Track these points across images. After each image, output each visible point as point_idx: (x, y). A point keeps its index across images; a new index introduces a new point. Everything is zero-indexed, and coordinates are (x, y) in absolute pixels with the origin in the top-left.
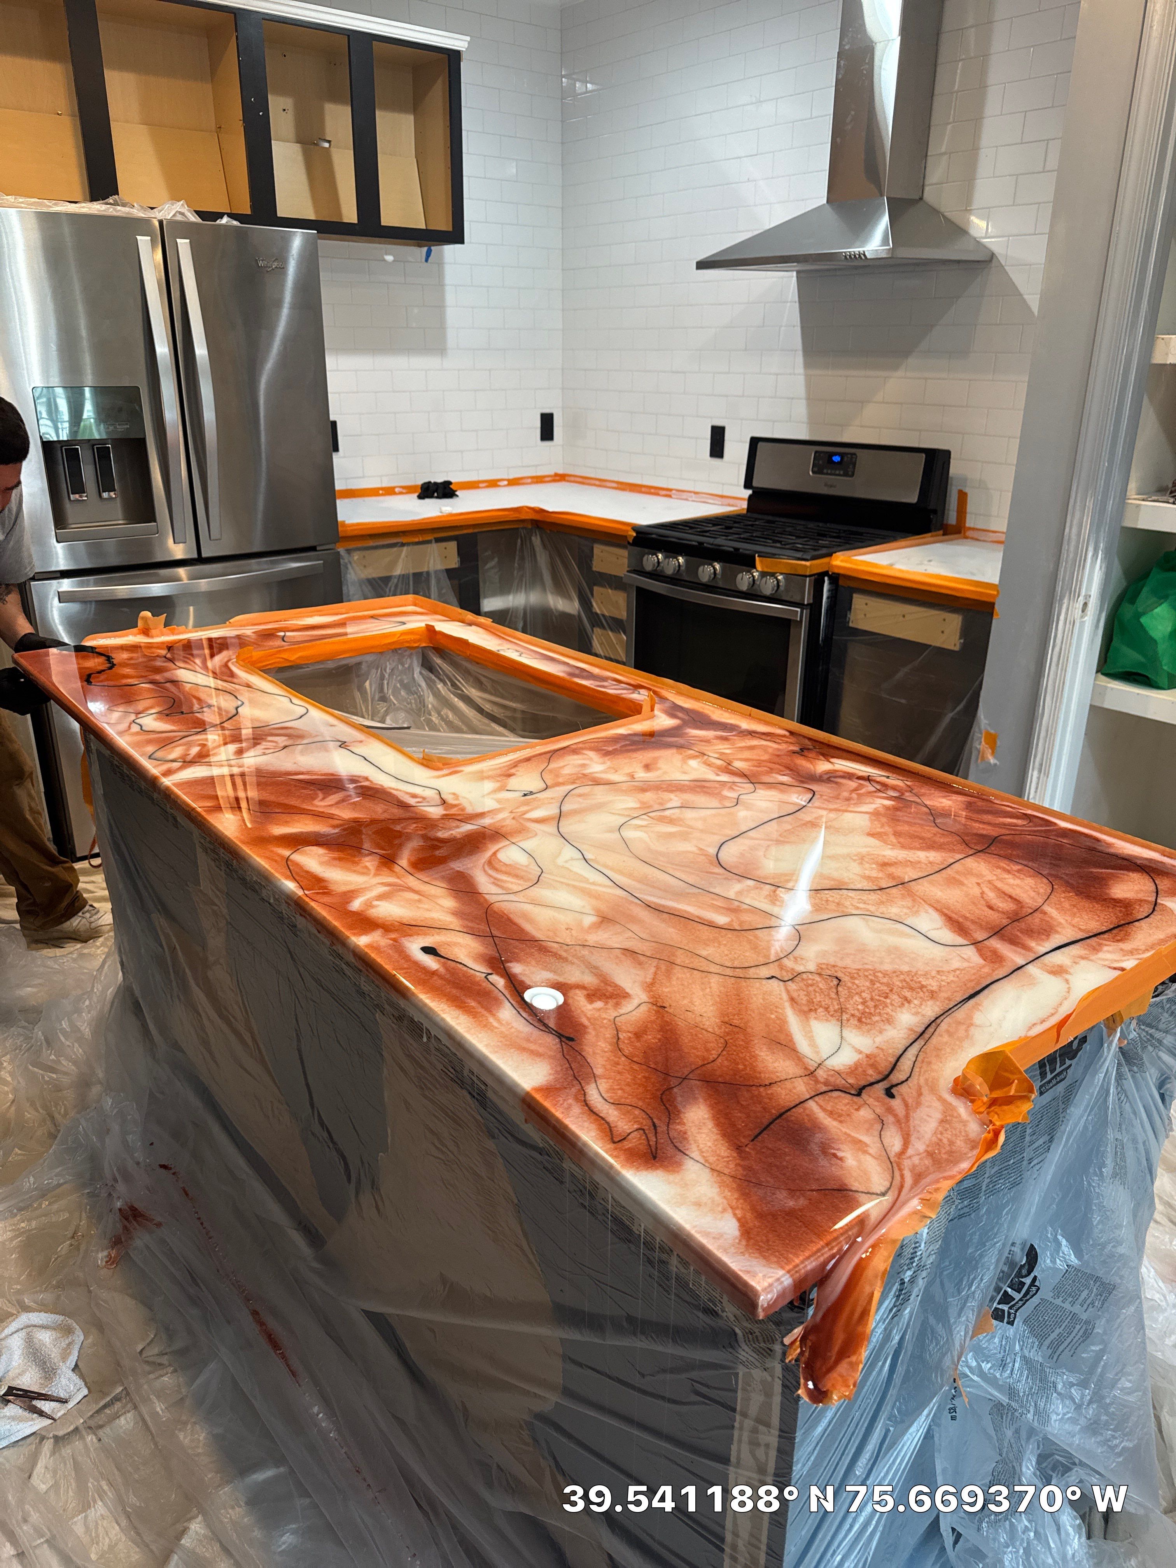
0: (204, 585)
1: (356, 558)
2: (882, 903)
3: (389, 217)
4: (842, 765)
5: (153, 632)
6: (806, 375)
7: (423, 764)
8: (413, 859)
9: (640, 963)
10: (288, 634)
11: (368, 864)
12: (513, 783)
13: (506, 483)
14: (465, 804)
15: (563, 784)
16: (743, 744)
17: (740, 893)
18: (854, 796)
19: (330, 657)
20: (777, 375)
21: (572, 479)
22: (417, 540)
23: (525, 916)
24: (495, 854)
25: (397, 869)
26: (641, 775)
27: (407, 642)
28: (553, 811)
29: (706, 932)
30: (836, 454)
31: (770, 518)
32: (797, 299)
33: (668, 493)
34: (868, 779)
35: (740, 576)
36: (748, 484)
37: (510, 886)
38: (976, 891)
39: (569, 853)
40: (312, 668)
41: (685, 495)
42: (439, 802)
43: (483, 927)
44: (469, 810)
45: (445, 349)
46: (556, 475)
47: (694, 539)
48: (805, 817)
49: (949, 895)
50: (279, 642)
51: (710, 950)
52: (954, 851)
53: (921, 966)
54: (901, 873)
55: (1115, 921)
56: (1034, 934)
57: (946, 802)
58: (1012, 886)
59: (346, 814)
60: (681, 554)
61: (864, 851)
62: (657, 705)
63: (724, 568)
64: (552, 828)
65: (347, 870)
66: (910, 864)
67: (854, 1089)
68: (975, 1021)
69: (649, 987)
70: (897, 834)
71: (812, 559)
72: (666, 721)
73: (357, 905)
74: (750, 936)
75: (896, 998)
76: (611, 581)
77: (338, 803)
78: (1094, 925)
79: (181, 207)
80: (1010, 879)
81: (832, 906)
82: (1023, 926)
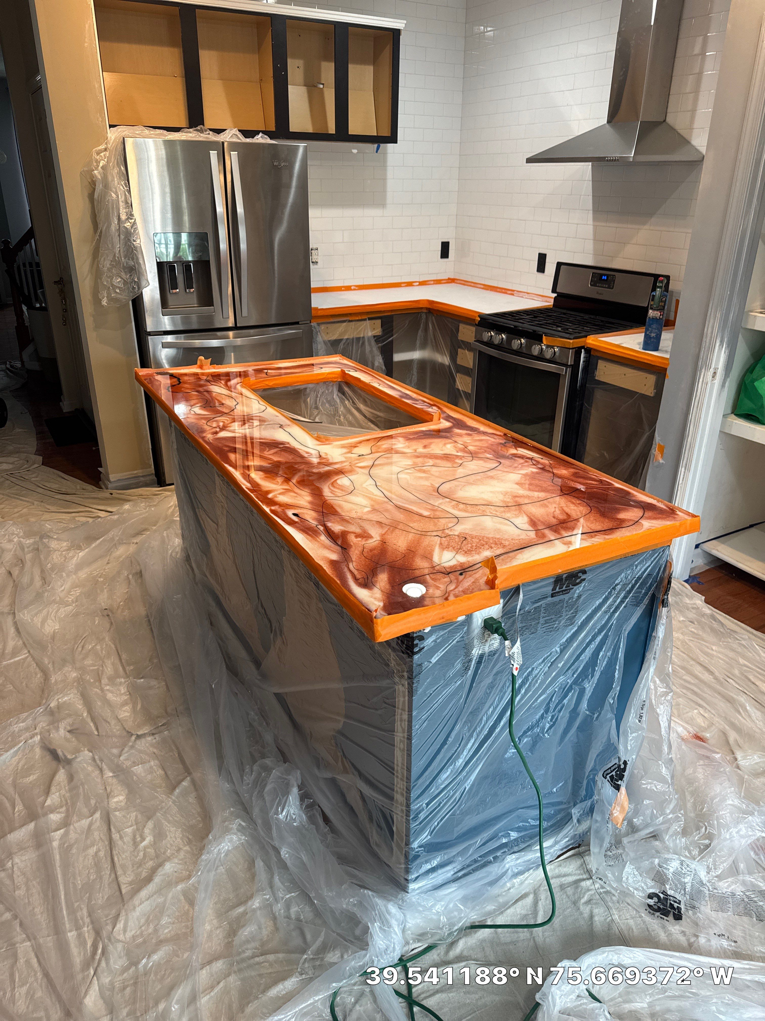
0: (239, 341)
1: (323, 328)
2: (505, 512)
3: (352, 130)
4: (522, 451)
5: (204, 367)
7: (316, 439)
8: (298, 480)
9: (382, 527)
10: (269, 371)
11: (279, 480)
12: (356, 450)
13: (417, 284)
14: (329, 457)
15: (380, 452)
16: (478, 438)
17: (441, 504)
18: (520, 466)
20: (578, 224)
21: (460, 282)
22: (358, 318)
23: (340, 506)
24: (336, 480)
25: (291, 483)
26: (421, 450)
27: (331, 378)
28: (370, 463)
29: (418, 518)
30: (605, 275)
32: (591, 179)
33: (512, 293)
34: (531, 459)
35: (534, 346)
36: (554, 291)
37: (337, 494)
38: (553, 510)
39: (371, 481)
40: (280, 390)
41: (521, 294)
42: (318, 456)
43: (320, 509)
44: (331, 461)
45: (386, 204)
46: (449, 279)
47: (511, 324)
48: (490, 474)
49: (538, 511)
50: (264, 375)
51: (415, 524)
52: (553, 493)
53: (506, 537)
54: (521, 501)
55: (611, 527)
56: (567, 529)
57: (564, 472)
58: (571, 509)
59: (276, 459)
60: (504, 332)
61: (509, 490)
62: (442, 416)
63: (526, 342)
64: (366, 471)
65: (270, 482)
66: (528, 497)
67: (447, 572)
68: (517, 557)
69: (382, 535)
70: (530, 484)
71: (574, 339)
72: (446, 424)
73: (270, 496)
74: (436, 520)
75: (487, 546)
76: (467, 346)
77: (274, 453)
78: (599, 528)
79: (235, 131)
80: (572, 507)
81: (480, 512)
82: (564, 525)
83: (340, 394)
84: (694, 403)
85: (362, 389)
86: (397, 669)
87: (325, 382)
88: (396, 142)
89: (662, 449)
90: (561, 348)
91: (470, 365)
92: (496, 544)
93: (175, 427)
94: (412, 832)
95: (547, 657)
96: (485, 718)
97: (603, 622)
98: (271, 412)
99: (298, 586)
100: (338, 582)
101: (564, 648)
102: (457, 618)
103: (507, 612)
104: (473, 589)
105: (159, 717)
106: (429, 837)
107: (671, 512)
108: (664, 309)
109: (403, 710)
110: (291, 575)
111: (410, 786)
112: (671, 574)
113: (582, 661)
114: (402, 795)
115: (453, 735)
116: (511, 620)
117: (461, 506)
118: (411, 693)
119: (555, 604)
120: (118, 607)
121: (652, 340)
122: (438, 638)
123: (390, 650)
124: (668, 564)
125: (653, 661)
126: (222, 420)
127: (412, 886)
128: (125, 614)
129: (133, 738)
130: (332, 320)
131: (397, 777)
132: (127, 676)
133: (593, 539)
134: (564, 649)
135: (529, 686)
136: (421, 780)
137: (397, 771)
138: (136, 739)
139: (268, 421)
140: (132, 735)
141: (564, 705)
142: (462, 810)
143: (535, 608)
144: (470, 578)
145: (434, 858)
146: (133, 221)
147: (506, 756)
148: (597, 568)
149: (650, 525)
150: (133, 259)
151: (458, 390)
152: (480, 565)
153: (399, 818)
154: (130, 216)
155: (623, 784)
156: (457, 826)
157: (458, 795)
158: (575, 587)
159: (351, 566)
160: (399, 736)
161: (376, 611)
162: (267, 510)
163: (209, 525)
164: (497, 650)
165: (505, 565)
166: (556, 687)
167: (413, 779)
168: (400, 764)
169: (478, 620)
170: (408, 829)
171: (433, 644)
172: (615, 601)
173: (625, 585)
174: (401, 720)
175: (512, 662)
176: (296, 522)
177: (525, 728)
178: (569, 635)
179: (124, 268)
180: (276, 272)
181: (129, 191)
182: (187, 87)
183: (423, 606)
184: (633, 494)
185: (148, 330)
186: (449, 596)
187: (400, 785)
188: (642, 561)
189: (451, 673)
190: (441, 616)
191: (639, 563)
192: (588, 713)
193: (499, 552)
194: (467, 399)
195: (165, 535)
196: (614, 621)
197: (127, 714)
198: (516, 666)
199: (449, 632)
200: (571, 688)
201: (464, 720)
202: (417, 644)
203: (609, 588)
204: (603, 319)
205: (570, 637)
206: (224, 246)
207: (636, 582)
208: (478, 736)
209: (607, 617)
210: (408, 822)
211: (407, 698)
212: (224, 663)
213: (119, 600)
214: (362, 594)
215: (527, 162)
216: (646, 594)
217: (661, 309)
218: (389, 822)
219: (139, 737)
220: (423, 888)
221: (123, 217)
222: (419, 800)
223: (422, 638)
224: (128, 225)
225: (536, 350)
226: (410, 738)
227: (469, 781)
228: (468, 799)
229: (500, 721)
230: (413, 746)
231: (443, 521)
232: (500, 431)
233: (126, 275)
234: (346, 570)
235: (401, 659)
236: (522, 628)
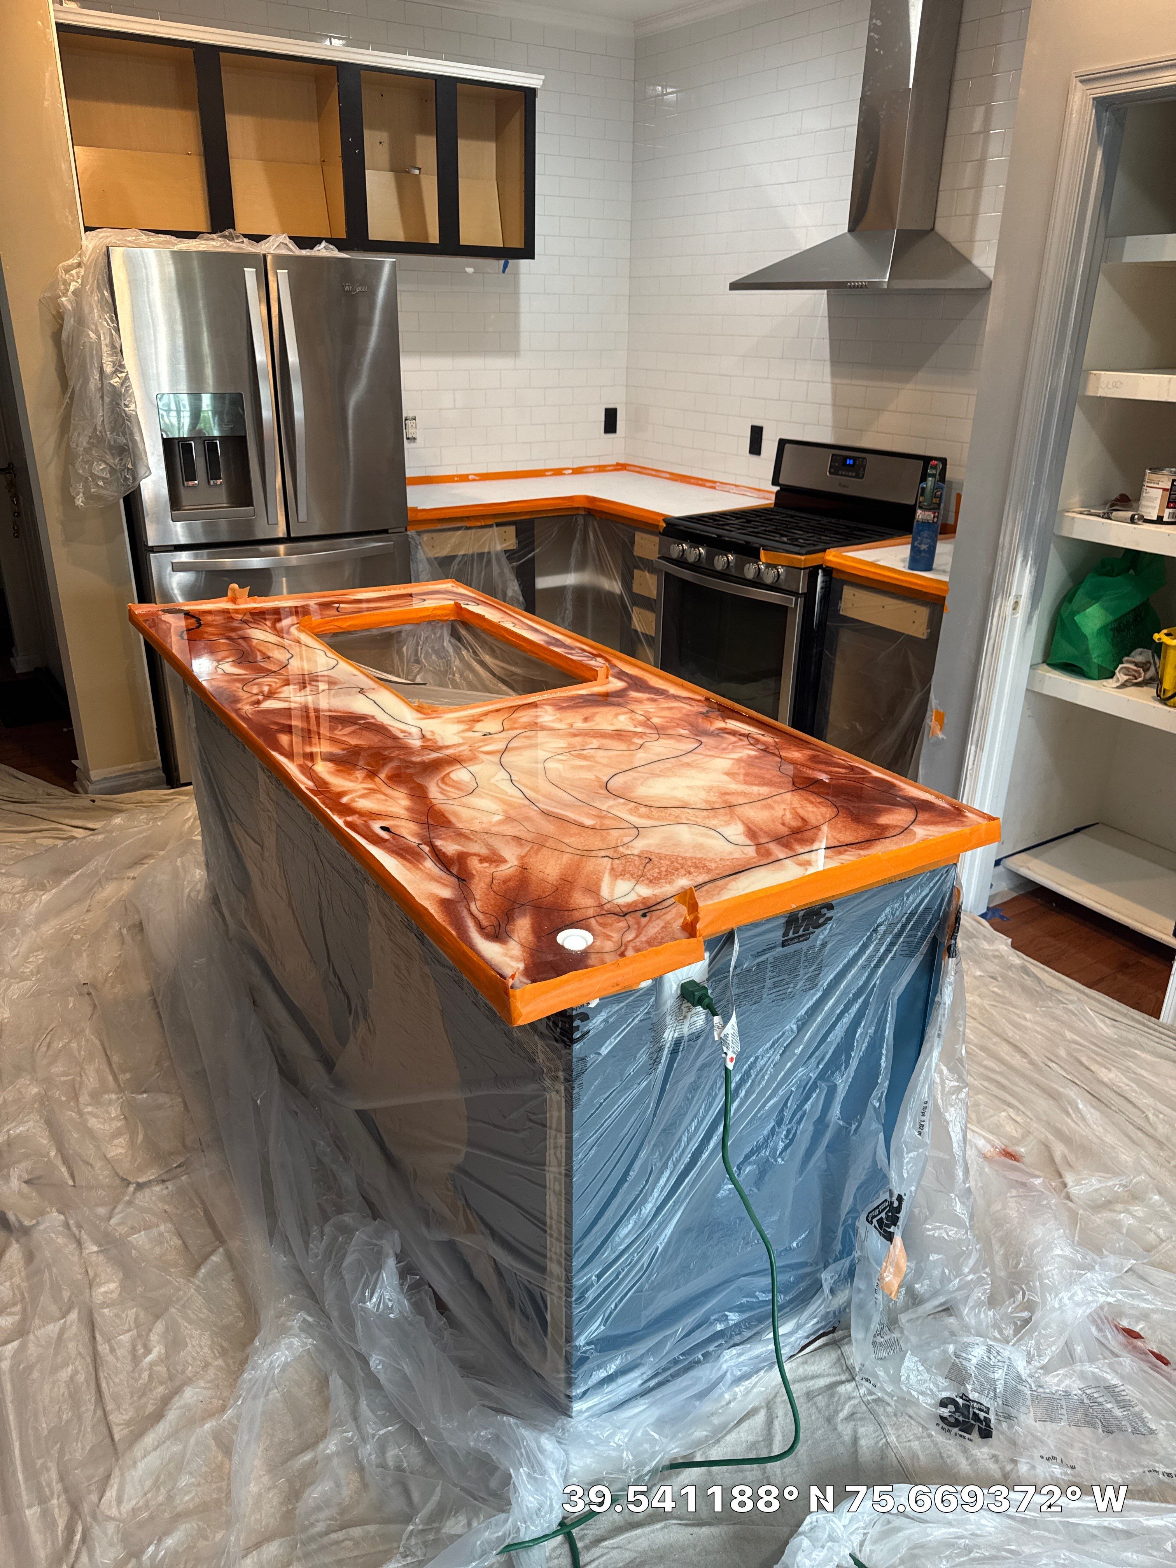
0: (294, 560)
1: (425, 539)
2: (709, 817)
3: (466, 238)
4: (733, 724)
5: (239, 601)
6: (832, 383)
7: (417, 711)
8: (390, 774)
9: (521, 845)
10: (342, 605)
11: (358, 776)
12: (479, 726)
13: (570, 471)
14: (437, 737)
15: (516, 729)
16: (666, 705)
17: (611, 807)
18: (731, 747)
19: (374, 626)
20: (808, 381)
21: (632, 468)
22: (479, 524)
23: (455, 814)
24: (448, 774)
25: (377, 779)
26: (579, 724)
27: (439, 616)
28: (501, 746)
29: (575, 829)
30: (850, 458)
31: (792, 513)
32: (826, 314)
33: (713, 485)
34: (748, 736)
35: (748, 565)
36: (775, 482)
37: (451, 794)
38: (781, 813)
39: (503, 774)
40: (360, 634)
41: (727, 488)
42: (420, 736)
43: (424, 818)
44: (440, 743)
45: (519, 351)
46: (618, 464)
47: (713, 532)
48: (685, 759)
49: (758, 815)
50: (335, 612)
51: (573, 839)
52: (781, 787)
53: (711, 855)
54: (734, 800)
55: (868, 838)
56: (803, 842)
57: (796, 755)
58: (808, 812)
59: (353, 741)
60: (702, 545)
61: (715, 784)
62: (611, 672)
63: (736, 559)
64: (496, 759)
65: (344, 778)
66: (745, 794)
67: (623, 913)
68: (729, 887)
69: (522, 858)
70: (747, 775)
71: (806, 554)
72: (617, 684)
73: (345, 800)
74: (604, 833)
75: (683, 871)
76: (647, 565)
77: (350, 733)
78: (850, 839)
79: (284, 238)
80: (810, 808)
81: (672, 818)
82: (799, 836)
83: (453, 641)
84: (987, 647)
85: (485, 631)
86: (547, 1067)
87: (429, 622)
88: (533, 258)
89: (940, 718)
90: (788, 567)
91: (654, 595)
92: (697, 867)
93: (193, 694)
94: (576, 1320)
95: (779, 1039)
96: (685, 1139)
97: (861, 983)
98: (345, 669)
99: (391, 940)
100: (453, 932)
101: (804, 1024)
102: (639, 983)
103: (716, 972)
104: (662, 938)
105: (171, 1154)
106: (603, 1328)
107: (956, 813)
108: (939, 508)
109: (558, 1130)
110: (379, 922)
111: (571, 1248)
112: (960, 907)
113: (831, 1043)
114: (559, 1263)
115: (637, 1166)
116: (722, 984)
117: (643, 810)
118: (570, 1104)
119: (787, 957)
120: (105, 981)
121: (923, 554)
122: (611, 1016)
123: (536, 1038)
124: (955, 892)
125: (936, 1040)
126: (267, 682)
127: (577, 1406)
128: (116, 990)
129: (131, 1188)
130: (440, 527)
131: (551, 1236)
132: (120, 1089)
133: (842, 857)
134: (802, 1026)
135: (752, 1085)
136: (587, 1240)
137: (551, 1227)
138: (136, 1190)
139: (341, 683)
140: (129, 1183)
141: (805, 1113)
142: (653, 1282)
143: (758, 964)
144: (658, 921)
145: (612, 1360)
146: (124, 375)
147: (719, 1195)
148: (849, 900)
149: (925, 832)
150: (124, 434)
151: (636, 631)
152: (672, 900)
153: (555, 1300)
154: (119, 367)
155: (897, 1232)
156: (645, 1308)
157: (645, 1259)
158: (817, 931)
159: (473, 907)
160: (553, 1172)
161: (513, 977)
162: (340, 822)
163: (249, 848)
164: (702, 1031)
165: (711, 899)
166: (792, 1085)
167: (575, 1238)
168: (555, 1216)
169: (671, 986)
170: (569, 1317)
171: (602, 1026)
172: (877, 950)
173: (892, 925)
174: (556, 1147)
175: (725, 1050)
176: (386, 841)
177: (747, 1150)
178: (810, 1004)
179: (111, 448)
180: (351, 453)
181: (118, 330)
182: (207, 169)
183: (587, 967)
184: (899, 787)
185: (150, 544)
186: (626, 949)
187: (554, 1248)
188: (916, 888)
189: (631, 1070)
190: (614, 981)
191: (912, 892)
192: (841, 1123)
193: (701, 879)
194: (650, 645)
195: (179, 863)
196: (876, 980)
197: (120, 1150)
198: (730, 1054)
199: (627, 1005)
200: (814, 1086)
201: (653, 1143)
202: (578, 1026)
203: (868, 930)
204: (848, 523)
205: (812, 1007)
206: (268, 413)
207: (908, 920)
208: (675, 1166)
209: (866, 974)
210: (569, 1306)
211: (563, 1111)
212: (275, 1065)
213: (106, 969)
214: (490, 950)
215: (730, 289)
216: (923, 938)
217: (935, 508)
218: (539, 1307)
219: (140, 1186)
220: (595, 1409)
221: (108, 369)
222: (586, 1270)
223: (585, 1017)
224: (115, 381)
225: (750, 571)
226: (569, 1175)
227: (662, 1237)
228: (661, 1265)
229: (708, 1142)
230: (575, 1187)
231: (615, 833)
232: (700, 694)
233: (114, 459)
234: (465, 913)
235: (554, 1050)
236: (739, 995)
